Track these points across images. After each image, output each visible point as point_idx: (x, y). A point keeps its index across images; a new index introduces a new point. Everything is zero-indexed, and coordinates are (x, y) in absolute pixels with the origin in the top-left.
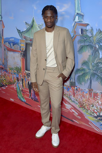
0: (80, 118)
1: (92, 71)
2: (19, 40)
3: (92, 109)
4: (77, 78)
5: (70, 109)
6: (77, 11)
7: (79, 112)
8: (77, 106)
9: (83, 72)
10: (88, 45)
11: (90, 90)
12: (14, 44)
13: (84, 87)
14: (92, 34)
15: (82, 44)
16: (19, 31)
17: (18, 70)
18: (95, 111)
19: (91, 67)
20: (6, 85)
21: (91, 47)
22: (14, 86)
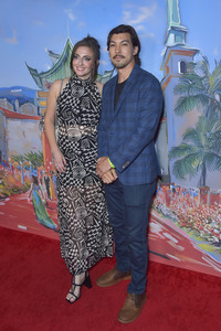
0: (182, 248)
1: (206, 150)
2: (34, 91)
3: (208, 227)
4: (175, 167)
5: (161, 233)
6: (172, 23)
7: (181, 236)
8: (176, 226)
9: (186, 153)
10: (196, 97)
11: (204, 189)
12: (23, 101)
13: (190, 183)
14: (206, 72)
15: (185, 94)
16: (33, 72)
17: (36, 160)
18: (216, 231)
19: (203, 142)
20: (7, 196)
21: (204, 99)
22: (26, 197)
